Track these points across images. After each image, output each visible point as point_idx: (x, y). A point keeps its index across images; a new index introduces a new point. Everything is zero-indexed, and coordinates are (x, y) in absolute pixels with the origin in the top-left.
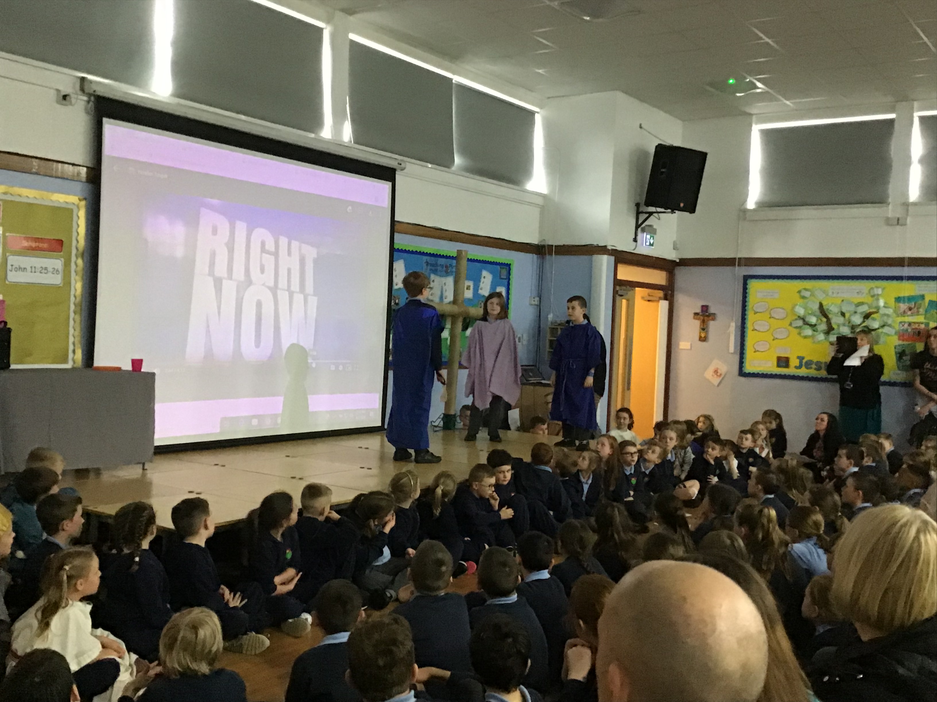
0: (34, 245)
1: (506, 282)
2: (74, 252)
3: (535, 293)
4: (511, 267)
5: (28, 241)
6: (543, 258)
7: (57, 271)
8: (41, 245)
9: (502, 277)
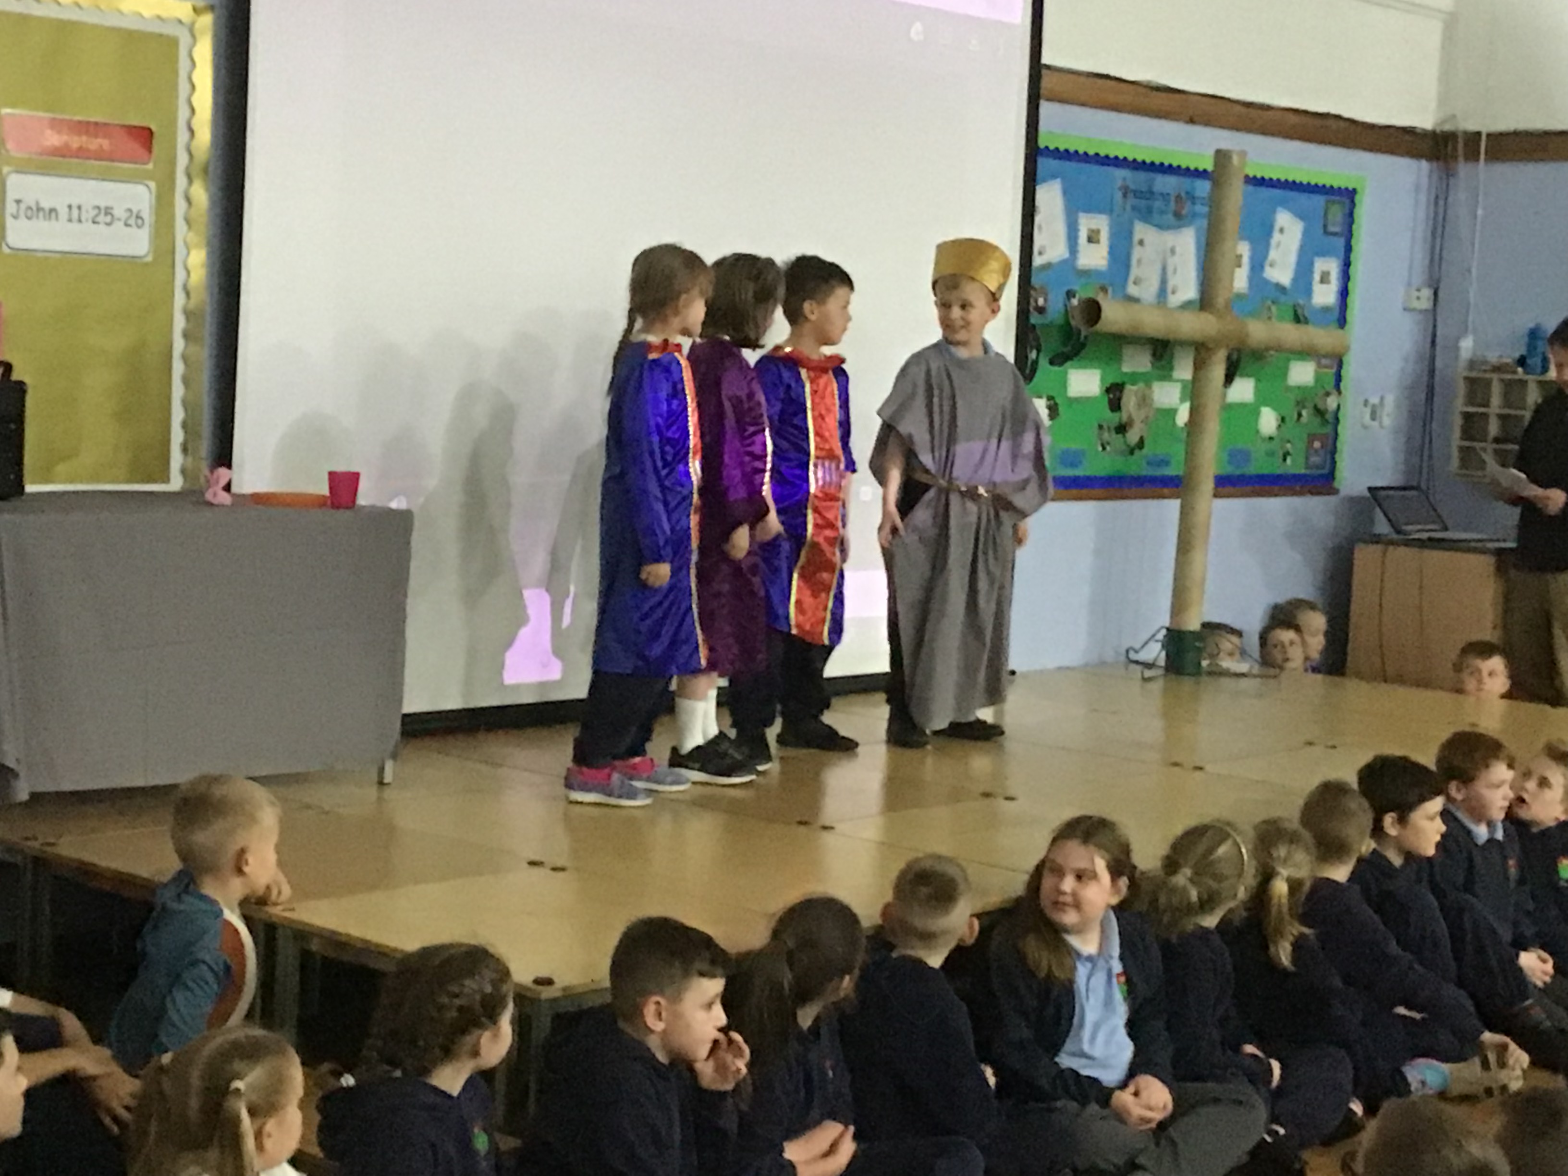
0: (76, 142)
1: (1340, 242)
2: (182, 160)
3: (1419, 276)
4: (1357, 198)
5: (59, 132)
6: (1449, 173)
7: (138, 217)
8: (95, 143)
9: (1332, 229)
